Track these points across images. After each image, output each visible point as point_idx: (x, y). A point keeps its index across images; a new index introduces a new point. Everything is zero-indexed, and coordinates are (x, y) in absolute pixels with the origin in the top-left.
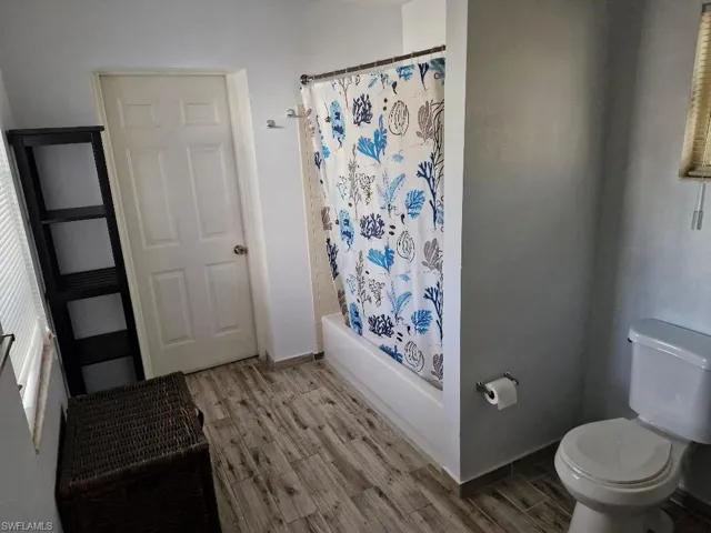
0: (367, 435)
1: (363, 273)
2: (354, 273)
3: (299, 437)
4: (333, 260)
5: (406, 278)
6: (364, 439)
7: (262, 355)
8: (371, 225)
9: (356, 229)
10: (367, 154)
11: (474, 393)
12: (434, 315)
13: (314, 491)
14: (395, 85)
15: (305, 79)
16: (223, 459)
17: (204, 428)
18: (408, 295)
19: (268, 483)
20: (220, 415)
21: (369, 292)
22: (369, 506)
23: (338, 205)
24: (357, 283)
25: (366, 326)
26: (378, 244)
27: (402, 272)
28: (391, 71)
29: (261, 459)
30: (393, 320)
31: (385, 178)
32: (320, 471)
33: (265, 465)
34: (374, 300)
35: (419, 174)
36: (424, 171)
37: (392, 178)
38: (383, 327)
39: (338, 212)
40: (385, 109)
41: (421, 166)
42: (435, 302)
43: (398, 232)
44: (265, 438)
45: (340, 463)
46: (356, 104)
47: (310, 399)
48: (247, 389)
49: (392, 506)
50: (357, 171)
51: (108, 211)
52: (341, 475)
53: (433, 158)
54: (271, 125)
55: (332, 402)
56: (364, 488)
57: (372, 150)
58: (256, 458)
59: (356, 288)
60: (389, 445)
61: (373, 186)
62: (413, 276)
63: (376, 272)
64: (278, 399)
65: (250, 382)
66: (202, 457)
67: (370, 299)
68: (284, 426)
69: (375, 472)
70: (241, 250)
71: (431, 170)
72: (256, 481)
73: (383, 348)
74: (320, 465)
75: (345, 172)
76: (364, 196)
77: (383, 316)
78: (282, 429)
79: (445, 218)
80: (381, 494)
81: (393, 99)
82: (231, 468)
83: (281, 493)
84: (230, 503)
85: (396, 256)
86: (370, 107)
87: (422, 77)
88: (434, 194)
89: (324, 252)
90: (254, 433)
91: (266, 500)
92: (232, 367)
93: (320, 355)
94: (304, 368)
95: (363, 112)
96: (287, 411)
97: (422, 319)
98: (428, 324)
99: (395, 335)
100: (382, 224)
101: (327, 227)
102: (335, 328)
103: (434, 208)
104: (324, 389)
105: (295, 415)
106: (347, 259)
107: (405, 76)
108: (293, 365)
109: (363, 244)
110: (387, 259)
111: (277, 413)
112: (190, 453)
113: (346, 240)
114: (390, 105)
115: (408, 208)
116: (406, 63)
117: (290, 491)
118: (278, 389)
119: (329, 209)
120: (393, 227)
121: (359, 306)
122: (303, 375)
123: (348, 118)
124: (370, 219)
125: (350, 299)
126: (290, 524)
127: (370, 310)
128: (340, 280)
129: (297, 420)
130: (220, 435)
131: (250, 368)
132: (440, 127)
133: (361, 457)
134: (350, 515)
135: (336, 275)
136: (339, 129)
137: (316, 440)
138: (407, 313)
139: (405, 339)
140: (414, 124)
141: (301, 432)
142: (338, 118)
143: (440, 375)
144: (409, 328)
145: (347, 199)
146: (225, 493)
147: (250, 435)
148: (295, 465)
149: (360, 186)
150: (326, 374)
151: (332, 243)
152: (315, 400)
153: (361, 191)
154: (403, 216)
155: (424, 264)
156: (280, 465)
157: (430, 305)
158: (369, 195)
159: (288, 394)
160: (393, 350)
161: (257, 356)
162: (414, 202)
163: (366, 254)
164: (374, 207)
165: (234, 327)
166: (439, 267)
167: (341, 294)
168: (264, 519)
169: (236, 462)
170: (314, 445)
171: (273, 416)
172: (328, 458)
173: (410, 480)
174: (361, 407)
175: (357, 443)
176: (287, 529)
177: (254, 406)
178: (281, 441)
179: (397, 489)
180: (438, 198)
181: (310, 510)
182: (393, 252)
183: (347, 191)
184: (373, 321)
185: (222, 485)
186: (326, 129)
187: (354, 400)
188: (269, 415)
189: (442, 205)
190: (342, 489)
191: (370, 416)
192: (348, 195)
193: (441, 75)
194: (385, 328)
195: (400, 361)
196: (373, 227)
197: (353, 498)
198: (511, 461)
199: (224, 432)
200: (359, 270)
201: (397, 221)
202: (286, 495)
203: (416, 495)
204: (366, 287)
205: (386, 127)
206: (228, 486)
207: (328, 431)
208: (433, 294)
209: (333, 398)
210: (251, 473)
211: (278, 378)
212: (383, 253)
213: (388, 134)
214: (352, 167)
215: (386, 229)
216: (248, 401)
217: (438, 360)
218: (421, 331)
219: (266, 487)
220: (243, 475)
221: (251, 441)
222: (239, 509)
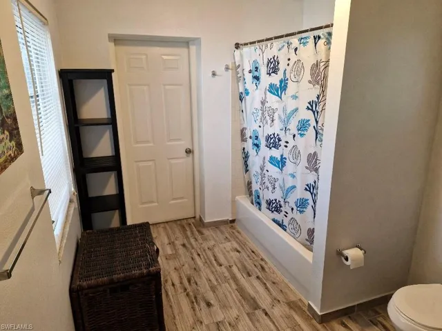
0: (259, 274)
1: (265, 171)
2: (259, 171)
3: (216, 271)
4: (246, 161)
5: (293, 176)
6: (258, 277)
7: (198, 217)
9: (263, 142)
10: (274, 94)
11: (335, 257)
12: (311, 202)
13: (224, 307)
14: (296, 49)
15: (237, 46)
16: (169, 278)
17: (159, 259)
18: (294, 187)
19: (195, 298)
20: (169, 251)
21: (268, 184)
22: (258, 321)
23: (252, 127)
24: (260, 177)
25: (264, 205)
26: (276, 153)
27: (291, 171)
28: (295, 41)
29: (192, 282)
30: (282, 203)
31: (284, 110)
32: (228, 293)
33: (194, 286)
34: (271, 189)
35: (308, 108)
36: (312, 106)
37: (289, 111)
38: (274, 207)
39: (252, 130)
40: (288, 65)
41: (309, 103)
42: (312, 194)
43: (290, 146)
44: (195, 269)
45: (241, 290)
46: (269, 62)
47: (224, 248)
48: (187, 237)
49: (274, 323)
50: (267, 105)
51: (112, 122)
52: (240, 298)
53: (318, 98)
54: (214, 74)
55: (238, 251)
56: (256, 309)
57: (278, 92)
58: (189, 281)
59: (260, 180)
60: (274, 283)
61: (276, 115)
62: (298, 176)
63: (273, 171)
64: (205, 245)
65: (189, 233)
66: (156, 277)
67: (268, 188)
68: (207, 263)
69: (264, 300)
70: (189, 152)
71: (316, 105)
72: (188, 295)
73: (274, 220)
74: (228, 289)
75: (259, 106)
76: (269, 122)
77: (276, 200)
78: (206, 265)
79: (323, 138)
80: (266, 314)
81: (294, 58)
82: (173, 285)
83: (203, 304)
84: (171, 307)
85: (287, 161)
86: (278, 63)
87: (316, 44)
88: (317, 122)
89: (240, 156)
90: (189, 265)
91: (193, 308)
92: (179, 222)
93: (233, 221)
94: (222, 228)
95: (273, 67)
96: (210, 253)
97: (302, 204)
98: (306, 208)
99: (283, 213)
100: (279, 140)
101: (244, 140)
102: (244, 202)
103: (316, 131)
104: (234, 243)
105: (215, 256)
106: (255, 161)
107: (304, 43)
108: (216, 225)
109: (266, 152)
110: (281, 163)
111: (204, 254)
112: (149, 274)
113: (255, 149)
114: (291, 63)
115: (299, 130)
116: (304, 35)
117: (209, 305)
118: (205, 239)
119: (246, 129)
120: (287, 142)
121: (260, 192)
122: (222, 232)
123: (263, 70)
124: (272, 136)
125: (255, 187)
126: (207, 326)
127: (267, 195)
128: (249, 175)
129: (215, 260)
130: (168, 263)
131: (190, 224)
132: (325, 77)
133: (254, 288)
134: (245, 325)
135: (247, 171)
136: (257, 78)
137: (227, 274)
138: (292, 199)
139: (290, 216)
140: (307, 76)
141: (218, 268)
142: (256, 71)
143: (312, 242)
144: (292, 209)
145: (258, 123)
146: (169, 301)
147: (186, 266)
148: (213, 289)
149: (266, 113)
150: (237, 234)
151: (246, 151)
152: (228, 249)
153: (268, 118)
154: (294, 136)
155: (307, 168)
156: (204, 287)
157: (308, 195)
158: (273, 121)
159: (212, 243)
160: (281, 222)
161: (194, 217)
162: (303, 126)
163: (268, 159)
164: (276, 129)
165: (182, 198)
166: (316, 170)
167: (249, 184)
168: (191, 320)
169: (177, 282)
170: (225, 277)
171: (202, 256)
172: (234, 286)
173: (287, 309)
174: (258, 257)
175: (253, 279)
176: (204, 328)
177: (191, 248)
178: (205, 272)
179: (277, 312)
180: (320, 124)
181: (220, 317)
182: (285, 158)
183: (259, 118)
184: (269, 203)
185: (167, 295)
186: (249, 77)
187: (253, 252)
188: (199, 255)
189: (322, 130)
190: (241, 308)
191: (263, 263)
192: (259, 120)
193: (329, 43)
194: (276, 207)
195: (285, 230)
196: (273, 142)
197: (248, 314)
198: (356, 303)
199: (171, 262)
200: (262, 169)
201: (290, 139)
202: (206, 306)
203: (289, 317)
204: (266, 180)
205: (288, 76)
206: (170, 293)
207: (235, 269)
208: (311, 188)
209: (239, 249)
210: (185, 290)
211: (206, 232)
212: (279, 159)
213: (289, 82)
214: (263, 103)
215: (283, 143)
216: (188, 245)
217: (311, 232)
218: (301, 212)
219: (194, 300)
220: (180, 290)
221: (187, 270)
222: (176, 312)
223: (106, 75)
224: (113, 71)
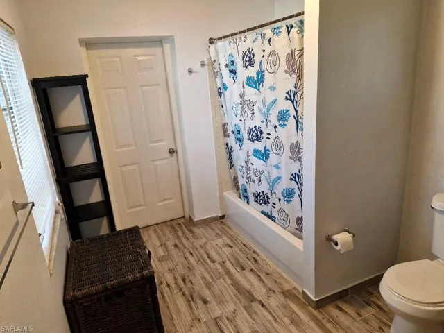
0: (253, 267)
1: (250, 165)
2: (244, 165)
3: (210, 268)
4: (230, 157)
5: (278, 167)
6: (252, 270)
7: (187, 216)
8: (254, 134)
9: (245, 136)
10: (252, 87)
11: (325, 243)
12: (297, 191)
13: (221, 302)
14: (270, 40)
15: (211, 41)
16: (163, 279)
17: (152, 261)
18: (279, 178)
19: (192, 296)
20: (161, 252)
21: (253, 177)
22: (255, 313)
23: (233, 121)
24: (245, 170)
25: (252, 198)
26: (259, 146)
27: (275, 163)
28: (268, 32)
29: (187, 281)
30: (269, 195)
31: (264, 102)
32: (224, 289)
33: (190, 285)
34: (257, 181)
35: (287, 98)
36: (290, 96)
37: (268, 102)
38: (262, 199)
39: (233, 126)
40: (263, 56)
41: (288, 93)
42: (297, 183)
43: (272, 137)
44: (189, 268)
45: (236, 284)
46: (245, 55)
47: (217, 245)
48: (178, 238)
49: (270, 313)
50: (245, 98)
51: (91, 128)
52: (235, 291)
53: (296, 87)
54: (190, 71)
55: (230, 246)
56: (252, 301)
57: (256, 85)
58: (184, 281)
59: (245, 174)
60: (268, 274)
61: (256, 109)
62: (282, 166)
63: (257, 163)
64: (197, 243)
65: (180, 233)
66: (150, 279)
67: (254, 181)
68: (201, 261)
69: (260, 292)
70: (172, 152)
71: (294, 95)
72: (184, 294)
73: (263, 213)
74: (223, 285)
75: (238, 100)
76: (250, 115)
77: (263, 192)
78: (199, 263)
79: (304, 127)
80: (263, 305)
81: (269, 49)
82: (168, 286)
83: (199, 302)
84: (168, 307)
85: (271, 153)
86: (254, 55)
87: (289, 34)
88: (297, 111)
89: (224, 152)
90: (182, 265)
91: (190, 307)
92: (169, 223)
93: (223, 217)
94: (213, 225)
95: (249, 60)
96: (202, 251)
97: (288, 194)
98: (292, 197)
99: (271, 204)
100: (261, 132)
101: (226, 135)
102: (232, 197)
103: (297, 121)
104: (225, 238)
105: (207, 254)
106: (239, 156)
107: (277, 33)
108: (206, 223)
109: (249, 146)
110: (265, 155)
111: (197, 252)
112: (143, 277)
113: (238, 144)
114: (266, 55)
115: (279, 121)
116: (277, 25)
117: (205, 302)
118: (196, 238)
119: (227, 124)
120: (269, 134)
121: (247, 186)
122: (213, 229)
123: (239, 64)
124: (254, 129)
125: (241, 181)
126: (206, 323)
127: (254, 188)
128: (235, 170)
129: (208, 257)
130: (162, 266)
131: (180, 224)
132: (301, 65)
133: (249, 281)
134: (243, 319)
135: (232, 166)
136: (234, 72)
137: (221, 270)
138: (279, 190)
139: (278, 206)
140: (283, 65)
141: (211, 264)
142: (233, 65)
143: (301, 231)
144: (280, 200)
145: (239, 118)
146: (165, 302)
147: (180, 266)
148: (208, 286)
149: (247, 108)
150: (226, 228)
151: (229, 146)
152: (220, 245)
153: (248, 111)
154: (275, 127)
155: (290, 158)
156: (199, 285)
157: (294, 185)
158: (253, 114)
159: (204, 240)
160: (270, 214)
161: (184, 217)
162: (283, 117)
163: (251, 152)
164: (257, 121)
165: (170, 199)
166: (300, 159)
167: (236, 178)
168: (189, 319)
169: (172, 283)
170: (219, 273)
171: (194, 255)
172: (229, 281)
173: (282, 298)
174: (250, 250)
175: (247, 272)
176: (203, 326)
177: (183, 248)
178: (199, 269)
179: (273, 302)
180: (299, 113)
181: (218, 313)
182: (269, 151)
183: (239, 112)
184: (256, 196)
185: (163, 296)
186: (225, 72)
187: (245, 245)
188: (191, 254)
189: (302, 118)
190: (238, 301)
191: (255, 256)
192: (240, 114)
193: (301, 31)
194: (264, 200)
195: (274, 221)
196: (256, 135)
197: (245, 307)
198: (349, 286)
199: (164, 264)
200: (247, 162)
201: (271, 130)
202: (202, 303)
203: (285, 306)
204: (251, 173)
205: (264, 68)
206: (166, 295)
207: (229, 265)
208: (297, 178)
209: (231, 244)
210: (181, 289)
211: (197, 230)
212: (263, 151)
213: (266, 73)
214: (242, 96)
215: (265, 135)
216: (180, 246)
217: (300, 221)
218: (288, 202)
219: (190, 299)
220: (176, 291)
221: (181, 270)
222: (173, 312)
223: (80, 81)
224: (87, 76)
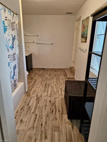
19: (53, 104)
22: (40, 95)
29: (52, 110)
33: (52, 108)
44: (48, 116)
56: (38, 98)
72: (55, 106)
78: (42, 117)
82: (59, 111)
83: (52, 102)
84: (61, 104)
90: (49, 119)
91: (55, 102)
117: (50, 101)
137: (37, 110)
141: (38, 114)
147: (51, 119)
148: (46, 106)
156: (48, 109)
169: (57, 112)
170: (39, 109)
175: (30, 105)
178: (44, 114)
190: (42, 99)
197: (42, 97)
206: (61, 107)
207: (32, 111)
210: (55, 108)
219: (54, 104)
220: (57, 108)
221: (52, 117)
222: (60, 102)
